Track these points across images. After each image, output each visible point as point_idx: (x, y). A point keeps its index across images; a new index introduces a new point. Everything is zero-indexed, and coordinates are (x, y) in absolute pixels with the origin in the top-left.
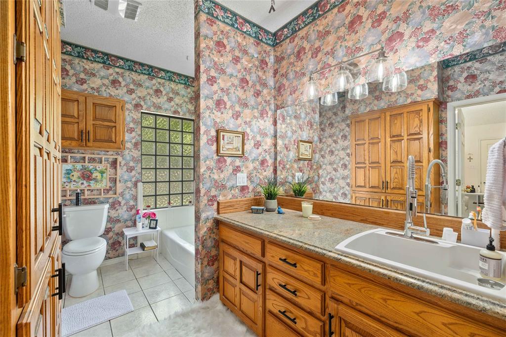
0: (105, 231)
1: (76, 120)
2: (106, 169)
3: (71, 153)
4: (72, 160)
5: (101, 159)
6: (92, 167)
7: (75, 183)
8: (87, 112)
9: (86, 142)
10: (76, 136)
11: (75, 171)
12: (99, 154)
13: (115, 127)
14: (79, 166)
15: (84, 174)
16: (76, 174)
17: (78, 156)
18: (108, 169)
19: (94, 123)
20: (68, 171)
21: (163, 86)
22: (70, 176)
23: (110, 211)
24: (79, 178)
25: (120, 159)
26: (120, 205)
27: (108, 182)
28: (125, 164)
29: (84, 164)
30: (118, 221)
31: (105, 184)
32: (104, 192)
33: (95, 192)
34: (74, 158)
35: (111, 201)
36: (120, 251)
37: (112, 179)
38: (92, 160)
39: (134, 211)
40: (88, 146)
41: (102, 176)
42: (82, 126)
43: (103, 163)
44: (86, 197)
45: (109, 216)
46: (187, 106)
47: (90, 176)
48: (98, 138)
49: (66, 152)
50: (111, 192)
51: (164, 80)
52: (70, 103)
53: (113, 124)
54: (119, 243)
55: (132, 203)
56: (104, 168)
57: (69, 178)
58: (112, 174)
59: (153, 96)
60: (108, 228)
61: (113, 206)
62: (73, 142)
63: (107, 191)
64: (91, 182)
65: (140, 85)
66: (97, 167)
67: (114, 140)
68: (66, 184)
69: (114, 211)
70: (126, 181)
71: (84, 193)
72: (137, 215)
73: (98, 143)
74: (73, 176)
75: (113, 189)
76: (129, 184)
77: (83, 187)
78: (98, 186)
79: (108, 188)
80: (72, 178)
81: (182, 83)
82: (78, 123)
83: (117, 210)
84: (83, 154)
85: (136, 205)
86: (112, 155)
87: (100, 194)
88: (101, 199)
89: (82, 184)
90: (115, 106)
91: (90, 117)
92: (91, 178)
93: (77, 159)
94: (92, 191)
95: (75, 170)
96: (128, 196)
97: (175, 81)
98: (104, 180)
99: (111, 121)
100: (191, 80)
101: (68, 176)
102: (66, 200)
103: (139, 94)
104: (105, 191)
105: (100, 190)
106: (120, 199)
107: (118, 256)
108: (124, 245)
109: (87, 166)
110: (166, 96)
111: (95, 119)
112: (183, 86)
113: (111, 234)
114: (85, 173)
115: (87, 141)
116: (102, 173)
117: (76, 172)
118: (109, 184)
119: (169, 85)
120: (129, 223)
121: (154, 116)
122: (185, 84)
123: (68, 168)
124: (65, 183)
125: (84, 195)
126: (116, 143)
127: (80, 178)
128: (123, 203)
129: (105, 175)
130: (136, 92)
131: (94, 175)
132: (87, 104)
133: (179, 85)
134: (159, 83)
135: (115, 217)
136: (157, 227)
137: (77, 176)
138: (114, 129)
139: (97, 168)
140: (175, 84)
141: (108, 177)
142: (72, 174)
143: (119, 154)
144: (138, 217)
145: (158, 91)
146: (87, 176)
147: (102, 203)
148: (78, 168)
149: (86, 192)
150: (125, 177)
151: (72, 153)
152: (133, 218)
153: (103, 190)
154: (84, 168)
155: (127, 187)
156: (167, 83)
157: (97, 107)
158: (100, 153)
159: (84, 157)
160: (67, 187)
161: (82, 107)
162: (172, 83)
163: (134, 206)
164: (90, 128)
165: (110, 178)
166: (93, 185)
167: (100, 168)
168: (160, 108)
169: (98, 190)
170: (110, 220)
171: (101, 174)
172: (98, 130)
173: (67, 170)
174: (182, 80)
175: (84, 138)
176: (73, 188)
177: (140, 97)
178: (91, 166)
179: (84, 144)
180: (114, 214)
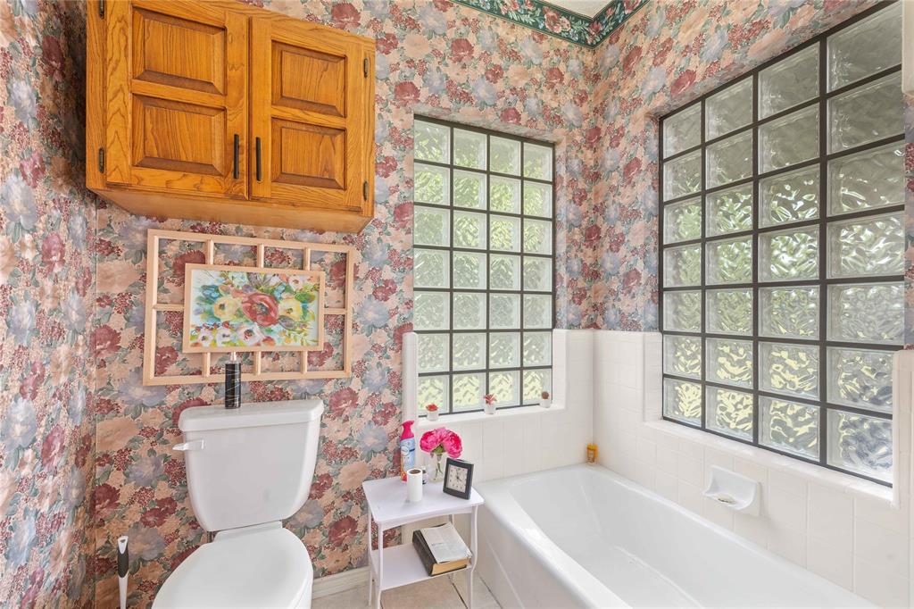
0: (314, 486)
1: (218, 101)
2: (317, 289)
3: (216, 233)
4: (221, 256)
5: (302, 254)
6: (275, 281)
7: (227, 332)
8: (255, 71)
9: (249, 183)
10: (217, 158)
11: (227, 292)
12: (296, 240)
13: (344, 130)
14: (239, 276)
15: (252, 303)
16: (232, 303)
17: (239, 242)
18: (323, 288)
19: (276, 113)
20: (207, 292)
21: (476, 31)
22: (215, 307)
23: (326, 421)
24: (239, 314)
25: (355, 257)
26: (354, 405)
27: (323, 331)
28: (370, 274)
29: (253, 270)
30: (350, 453)
31: (312, 336)
32: (310, 362)
33: (285, 361)
34: (224, 252)
35: (329, 389)
36: (354, 551)
37: (333, 319)
38: (276, 258)
39: (393, 424)
40: (258, 200)
41: (305, 309)
42: (237, 122)
43: (308, 267)
44: (259, 376)
45: (323, 439)
46: (539, 94)
47: (270, 309)
48: (289, 169)
49: (203, 231)
50: (329, 362)
51: (479, 13)
52: (197, 34)
53: (336, 122)
54: (353, 523)
55: (387, 397)
56: (311, 284)
57: (210, 314)
58: (333, 303)
59: (447, 61)
60: (321, 477)
61: (337, 405)
62: (208, 179)
63: (319, 357)
64: (273, 327)
65: (412, 24)
66: (292, 279)
67: (339, 179)
68: (204, 332)
69: (339, 421)
70: (372, 328)
71: (252, 363)
72: (405, 442)
73: (288, 186)
74: (222, 306)
75: (335, 353)
76: (383, 338)
77: (249, 344)
78: (293, 343)
79: (321, 348)
80: (218, 313)
81: (526, 24)
82: (224, 110)
83: (346, 420)
84: (252, 236)
85: (400, 404)
86: (334, 243)
87: (299, 369)
88: (303, 384)
89: (249, 333)
90: (345, 58)
91: (264, 93)
92: (273, 314)
93: (236, 253)
94: (277, 356)
95: (228, 287)
96: (375, 376)
97: (507, 16)
98: (311, 324)
99: (328, 109)
100: (551, 14)
101: (207, 307)
102: (201, 386)
103: (409, 54)
104: (314, 359)
105: (300, 353)
106: (355, 385)
107: (349, 567)
108: (366, 530)
109: (262, 277)
110: (482, 63)
111: (280, 98)
112: (528, 32)
113: (329, 496)
114: (256, 299)
115: (254, 178)
116: (305, 299)
117: (230, 296)
118: (326, 337)
119: (490, 28)
120: (382, 462)
121: (448, 129)
122: (535, 25)
123: (209, 284)
124: (198, 329)
125: (253, 371)
126: (345, 189)
127: (241, 316)
128: (363, 396)
129: (312, 307)
130: (400, 45)
131: (282, 307)
132: (255, 42)
133: (519, 29)
134: (465, 20)
135: (340, 442)
136: (473, 491)
137: (235, 310)
138: (339, 138)
139: (292, 285)
140: (508, 25)
141: (323, 312)
142: (220, 301)
143: (352, 242)
144: (406, 445)
145: (460, 45)
146: (262, 310)
147: (304, 396)
148: (236, 282)
149: (259, 361)
150: (371, 316)
151: (222, 233)
152: (392, 446)
153: (306, 355)
154: (254, 283)
155: (376, 348)
156: (486, 20)
157: (288, 58)
158: (301, 236)
159: (255, 249)
160: (206, 344)
161: (237, 51)
162: (499, 21)
163: (392, 405)
164: (264, 131)
165: (327, 317)
166: (281, 339)
167: (300, 286)
168: (466, 97)
169: (292, 354)
170: (327, 449)
171: (300, 305)
172: (289, 142)
173: (205, 288)
174: (526, 12)
175: (243, 166)
176: (221, 346)
177: (410, 62)
178: (273, 277)
179: (245, 187)
180: (337, 431)
